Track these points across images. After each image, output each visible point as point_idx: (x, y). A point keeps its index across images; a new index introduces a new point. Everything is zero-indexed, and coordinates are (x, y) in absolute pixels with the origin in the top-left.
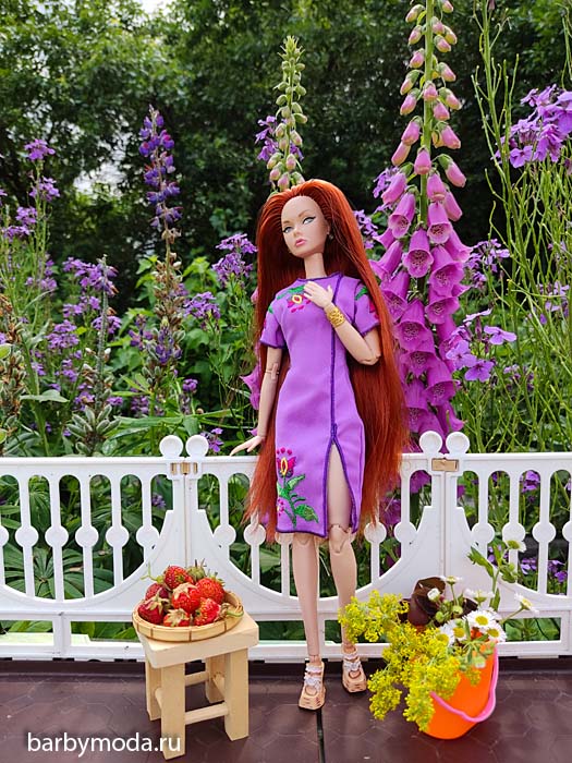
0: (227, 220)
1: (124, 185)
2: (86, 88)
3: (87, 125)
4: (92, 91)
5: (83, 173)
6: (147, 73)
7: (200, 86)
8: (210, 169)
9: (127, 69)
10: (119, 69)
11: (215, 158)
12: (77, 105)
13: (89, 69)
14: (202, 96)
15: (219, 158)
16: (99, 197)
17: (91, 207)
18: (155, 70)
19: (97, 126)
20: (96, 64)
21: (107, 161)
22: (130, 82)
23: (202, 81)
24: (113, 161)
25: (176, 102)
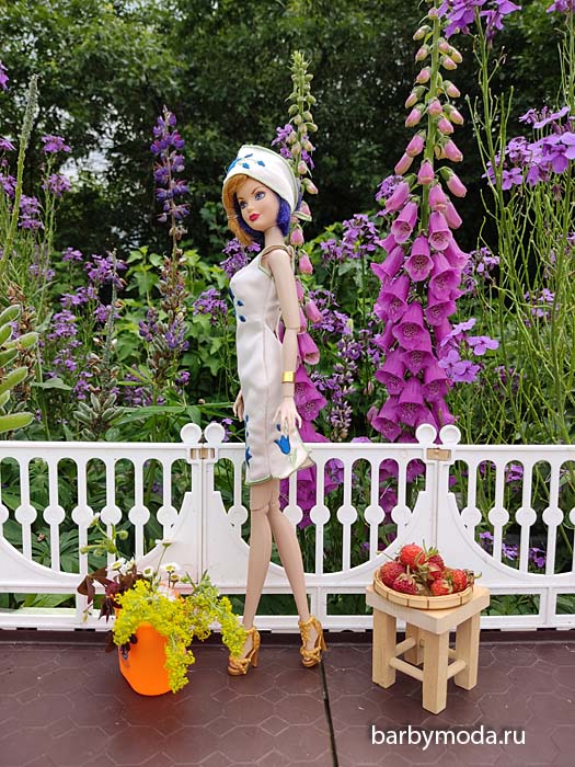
0: (217, 214)
1: (111, 173)
2: (76, 73)
3: (76, 111)
4: (84, 77)
5: (70, 159)
6: (139, 61)
7: (192, 77)
8: (200, 161)
9: (119, 56)
10: (111, 56)
11: (206, 150)
12: (67, 90)
13: (80, 54)
14: (194, 86)
15: (210, 150)
16: (85, 185)
17: (77, 194)
18: (148, 59)
19: (87, 113)
20: (87, 50)
21: (93, 149)
22: (122, 70)
23: (193, 72)
24: (101, 149)
25: (167, 92)
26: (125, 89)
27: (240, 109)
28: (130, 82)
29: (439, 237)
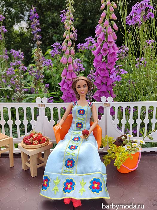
0: (58, 38)
1: (28, 27)
5: (16, 24)
8: (52, 23)
12: (13, 2)
15: (55, 19)
16: (21, 31)
17: (18, 34)
19: (19, 9)
21: (22, 20)
25: (42, 2)
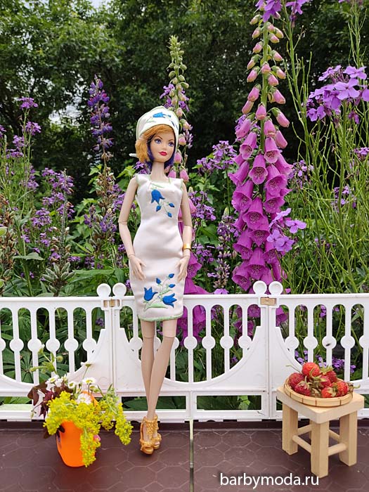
1: (81, 119)
2: (56, 57)
3: (56, 80)
4: (60, 59)
5: (55, 111)
6: (95, 47)
7: (129, 55)
9: (83, 44)
10: (77, 44)
11: (140, 101)
12: (50, 67)
13: (58, 44)
14: (131, 61)
16: (65, 127)
17: (60, 133)
18: (100, 45)
19: (63, 81)
20: (62, 42)
21: (70, 103)
22: (84, 53)
23: (130, 52)
24: (74, 103)
25: (114, 66)
26: (87, 65)
27: (160, 75)
28: (89, 60)
29: (272, 154)
